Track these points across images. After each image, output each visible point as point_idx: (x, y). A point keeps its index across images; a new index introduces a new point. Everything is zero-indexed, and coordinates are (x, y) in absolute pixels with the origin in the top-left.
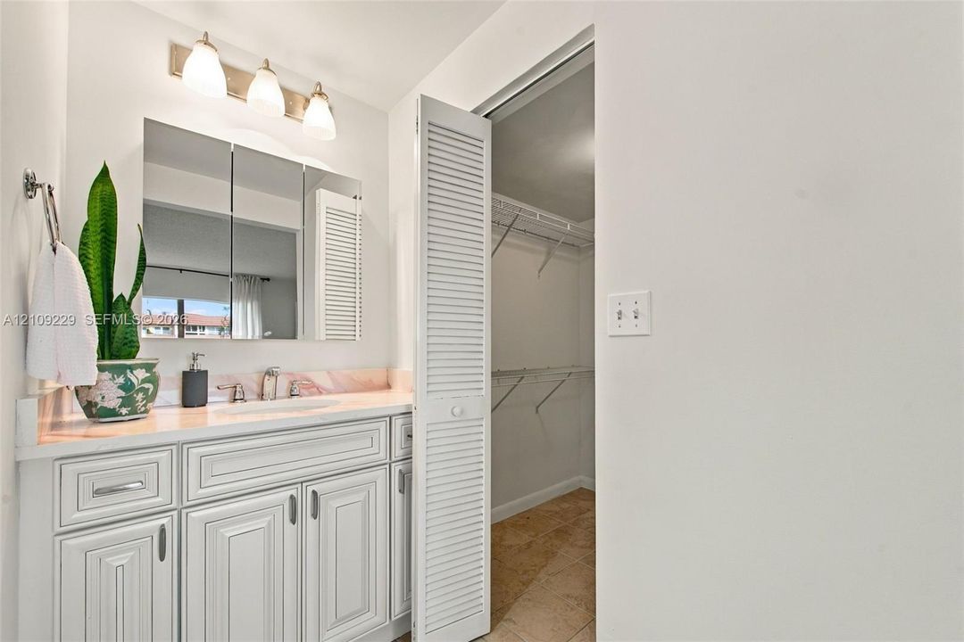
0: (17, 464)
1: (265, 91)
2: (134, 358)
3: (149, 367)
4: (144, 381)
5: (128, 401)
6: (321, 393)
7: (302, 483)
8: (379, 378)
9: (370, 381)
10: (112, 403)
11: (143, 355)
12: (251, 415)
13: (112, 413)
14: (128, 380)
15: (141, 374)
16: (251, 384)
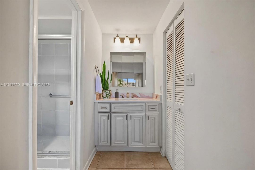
0: (95, 102)
1: (127, 41)
2: (108, 90)
3: (109, 91)
4: (109, 93)
5: (107, 96)
6: (138, 98)
7: (128, 113)
8: (151, 96)
9: (149, 96)
10: (105, 96)
11: (109, 89)
12: (125, 100)
13: (105, 97)
14: (106, 93)
15: (108, 92)
16: (125, 95)
